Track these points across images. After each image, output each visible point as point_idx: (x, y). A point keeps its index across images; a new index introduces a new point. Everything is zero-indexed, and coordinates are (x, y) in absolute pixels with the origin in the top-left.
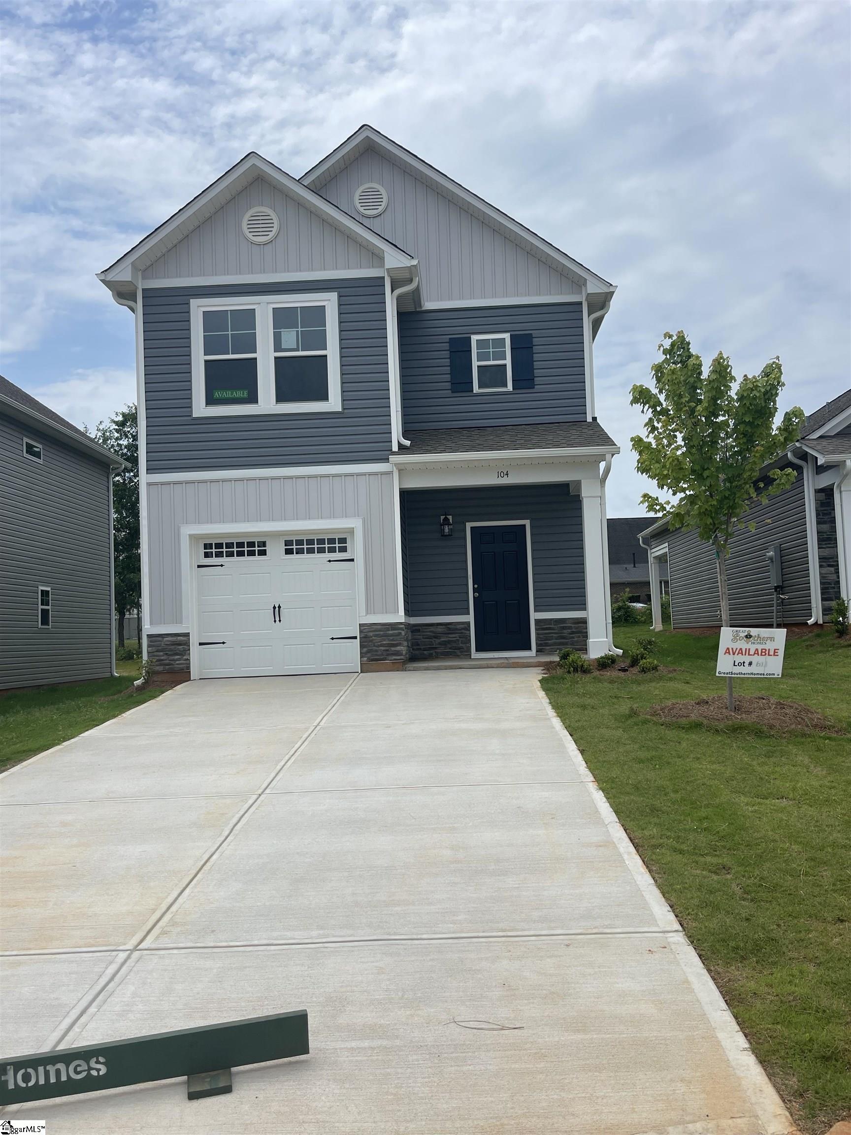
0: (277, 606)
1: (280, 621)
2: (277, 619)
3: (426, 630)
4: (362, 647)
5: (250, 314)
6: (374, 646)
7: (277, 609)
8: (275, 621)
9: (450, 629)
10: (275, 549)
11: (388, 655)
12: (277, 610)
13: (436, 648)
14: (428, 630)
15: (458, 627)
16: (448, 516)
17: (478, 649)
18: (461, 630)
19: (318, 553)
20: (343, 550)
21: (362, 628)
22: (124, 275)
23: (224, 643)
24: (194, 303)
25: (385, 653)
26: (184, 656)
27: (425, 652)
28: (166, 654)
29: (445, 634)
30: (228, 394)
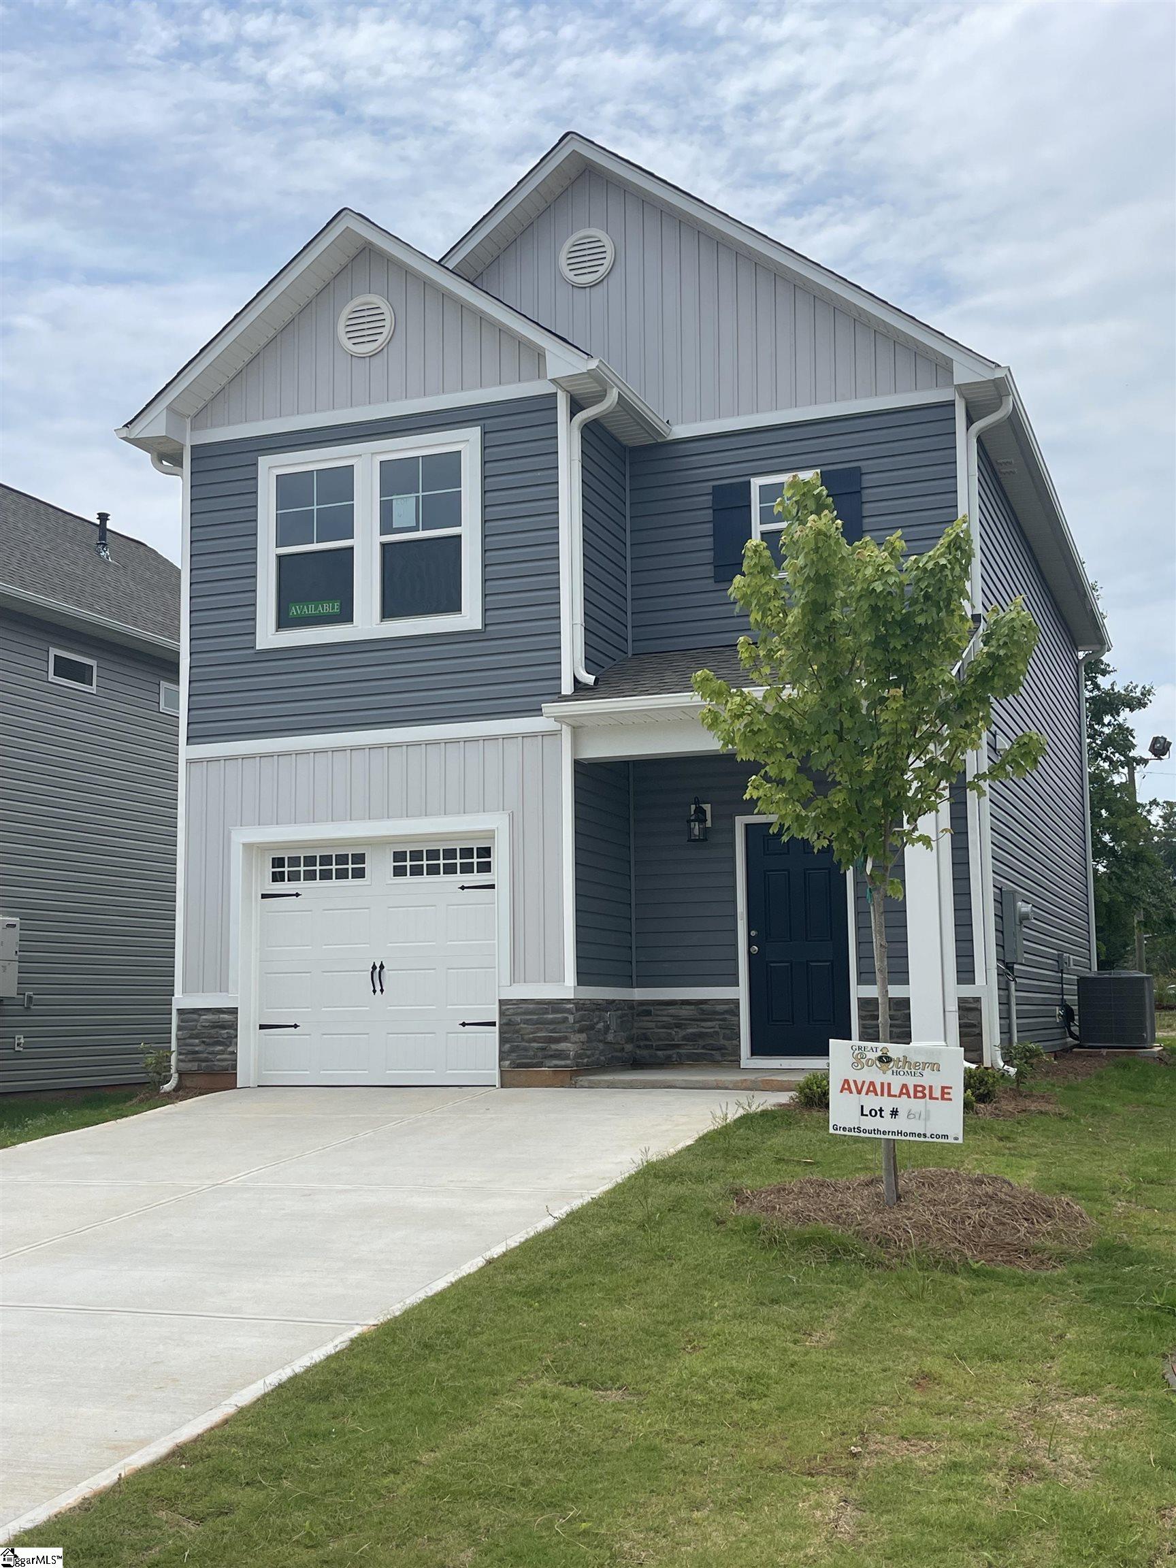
0: (378, 965)
1: (382, 990)
2: (378, 988)
3: (659, 1012)
4: (503, 1041)
5: (345, 475)
6: (523, 1040)
7: (378, 969)
8: (374, 991)
9: (703, 1012)
10: (379, 866)
11: (546, 1057)
12: (377, 971)
13: (678, 1046)
14: (665, 1013)
15: (719, 1008)
16: (703, 806)
17: (755, 1052)
18: (722, 1014)
19: (444, 874)
20: (485, 868)
21: (504, 1007)
22: (156, 427)
23: (296, 1026)
24: (264, 462)
25: (540, 1054)
26: (229, 1046)
27: (659, 1053)
28: (203, 1042)
29: (694, 1020)
30: (310, 610)
